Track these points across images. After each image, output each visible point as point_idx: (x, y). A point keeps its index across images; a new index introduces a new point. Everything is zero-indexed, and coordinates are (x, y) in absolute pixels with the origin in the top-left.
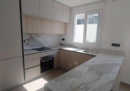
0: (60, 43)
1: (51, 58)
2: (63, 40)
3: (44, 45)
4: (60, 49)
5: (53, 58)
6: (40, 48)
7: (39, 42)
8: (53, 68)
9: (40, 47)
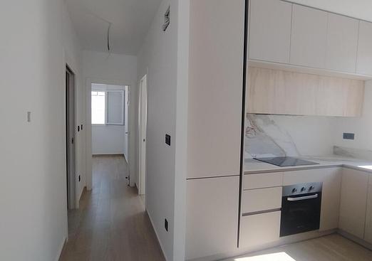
0: (335, 147)
1: (311, 192)
2: (348, 136)
3: (283, 151)
4: (342, 166)
5: (320, 193)
6: (274, 159)
7: (272, 140)
8: (319, 228)
9: (274, 156)
